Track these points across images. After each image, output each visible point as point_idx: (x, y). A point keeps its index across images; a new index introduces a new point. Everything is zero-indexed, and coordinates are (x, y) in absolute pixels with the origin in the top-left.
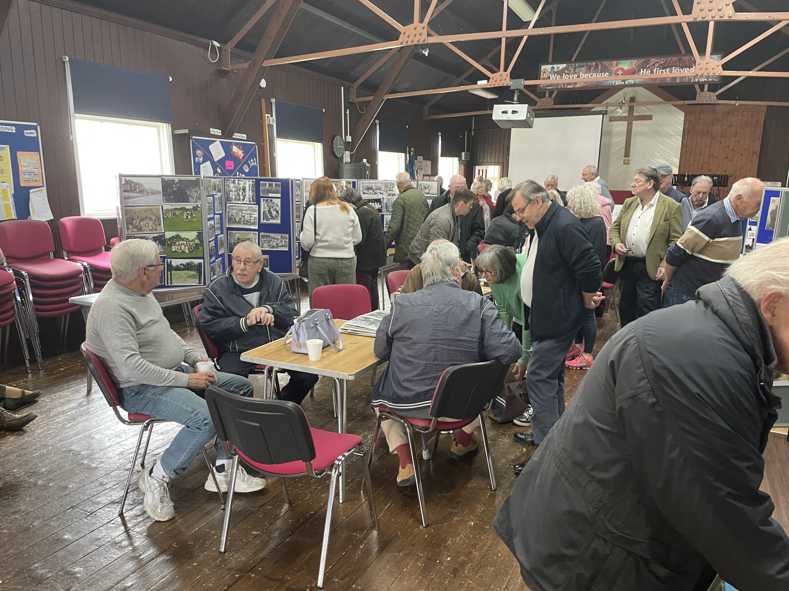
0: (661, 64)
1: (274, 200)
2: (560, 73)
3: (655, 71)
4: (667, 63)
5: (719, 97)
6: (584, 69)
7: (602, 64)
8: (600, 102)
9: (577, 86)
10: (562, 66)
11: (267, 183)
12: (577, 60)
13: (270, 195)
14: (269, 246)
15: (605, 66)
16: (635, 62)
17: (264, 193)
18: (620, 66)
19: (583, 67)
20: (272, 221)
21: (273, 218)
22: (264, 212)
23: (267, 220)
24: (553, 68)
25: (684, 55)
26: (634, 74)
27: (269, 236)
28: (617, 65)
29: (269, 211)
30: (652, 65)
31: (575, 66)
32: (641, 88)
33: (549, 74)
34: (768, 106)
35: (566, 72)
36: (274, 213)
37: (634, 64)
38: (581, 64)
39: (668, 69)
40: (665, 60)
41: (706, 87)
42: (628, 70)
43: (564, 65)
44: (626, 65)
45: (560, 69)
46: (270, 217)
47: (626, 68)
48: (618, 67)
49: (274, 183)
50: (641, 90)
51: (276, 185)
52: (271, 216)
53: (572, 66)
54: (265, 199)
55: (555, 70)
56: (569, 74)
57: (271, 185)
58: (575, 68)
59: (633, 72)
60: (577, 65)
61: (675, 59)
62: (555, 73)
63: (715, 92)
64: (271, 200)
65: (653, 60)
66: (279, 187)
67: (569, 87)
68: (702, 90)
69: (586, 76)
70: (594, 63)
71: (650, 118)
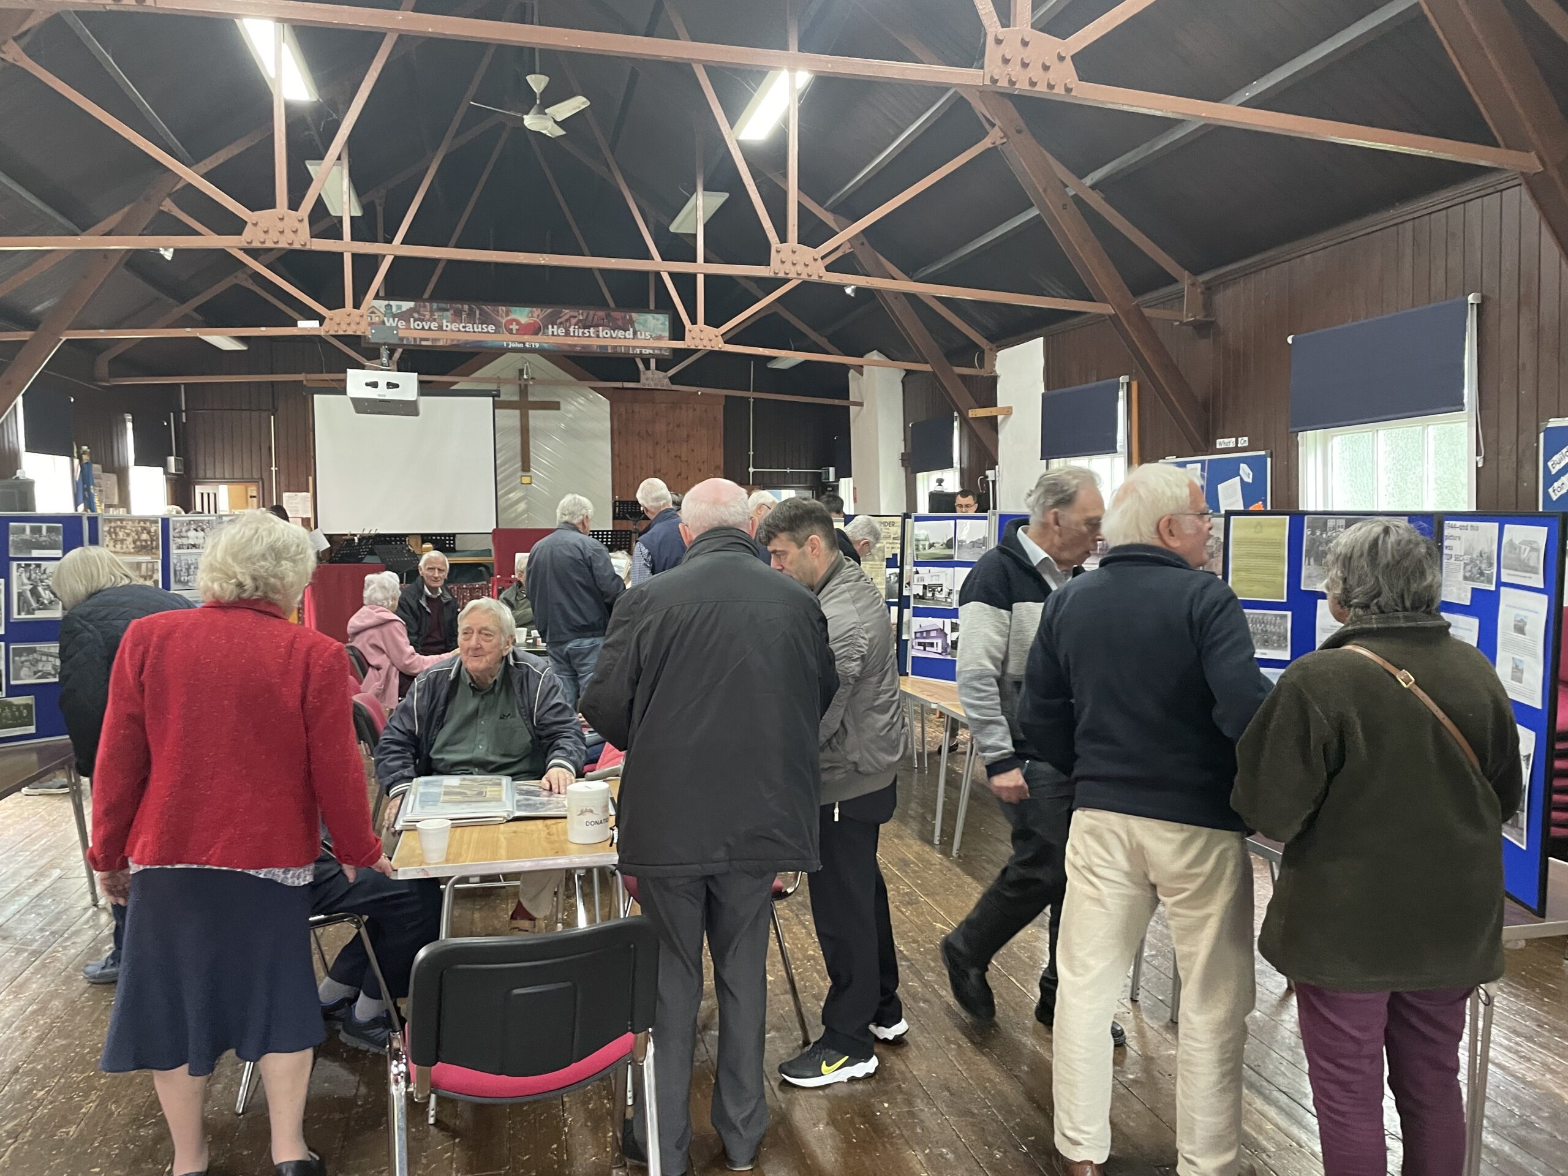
0: (580, 321)
1: (44, 564)
2: (404, 316)
3: (571, 329)
4: (590, 318)
5: (673, 380)
6: (448, 314)
7: (481, 310)
8: (467, 374)
9: (441, 343)
10: (407, 305)
11: (28, 526)
12: (433, 298)
13: (35, 553)
14: (35, 673)
15: (486, 312)
16: (537, 311)
17: (18, 549)
18: (512, 316)
19: (447, 310)
20: (40, 615)
21: (43, 607)
22: (20, 595)
23: (28, 613)
24: (389, 306)
25: (614, 310)
26: (537, 333)
27: (34, 650)
28: (507, 315)
29: (34, 592)
30: (567, 320)
31: (431, 308)
32: (536, 356)
33: (382, 316)
34: (727, 397)
35: (416, 315)
36: (46, 595)
37: (535, 315)
38: (443, 305)
39: (592, 330)
40: (585, 314)
41: (653, 362)
42: (528, 325)
43: (411, 304)
44: (523, 315)
45: (404, 309)
46: (34, 605)
47: (524, 320)
48: (509, 318)
49: (44, 526)
50: (537, 358)
51: (49, 529)
52: (38, 601)
53: (425, 307)
54: (23, 563)
55: (394, 310)
56: (422, 320)
57: (36, 531)
58: (432, 312)
59: (536, 330)
60: (435, 305)
61: (601, 313)
62: (394, 316)
63: (666, 371)
64: (39, 566)
65: (567, 312)
66: (58, 534)
67: (423, 343)
68: (648, 368)
69: (454, 326)
70: (466, 307)
71: (556, 406)
